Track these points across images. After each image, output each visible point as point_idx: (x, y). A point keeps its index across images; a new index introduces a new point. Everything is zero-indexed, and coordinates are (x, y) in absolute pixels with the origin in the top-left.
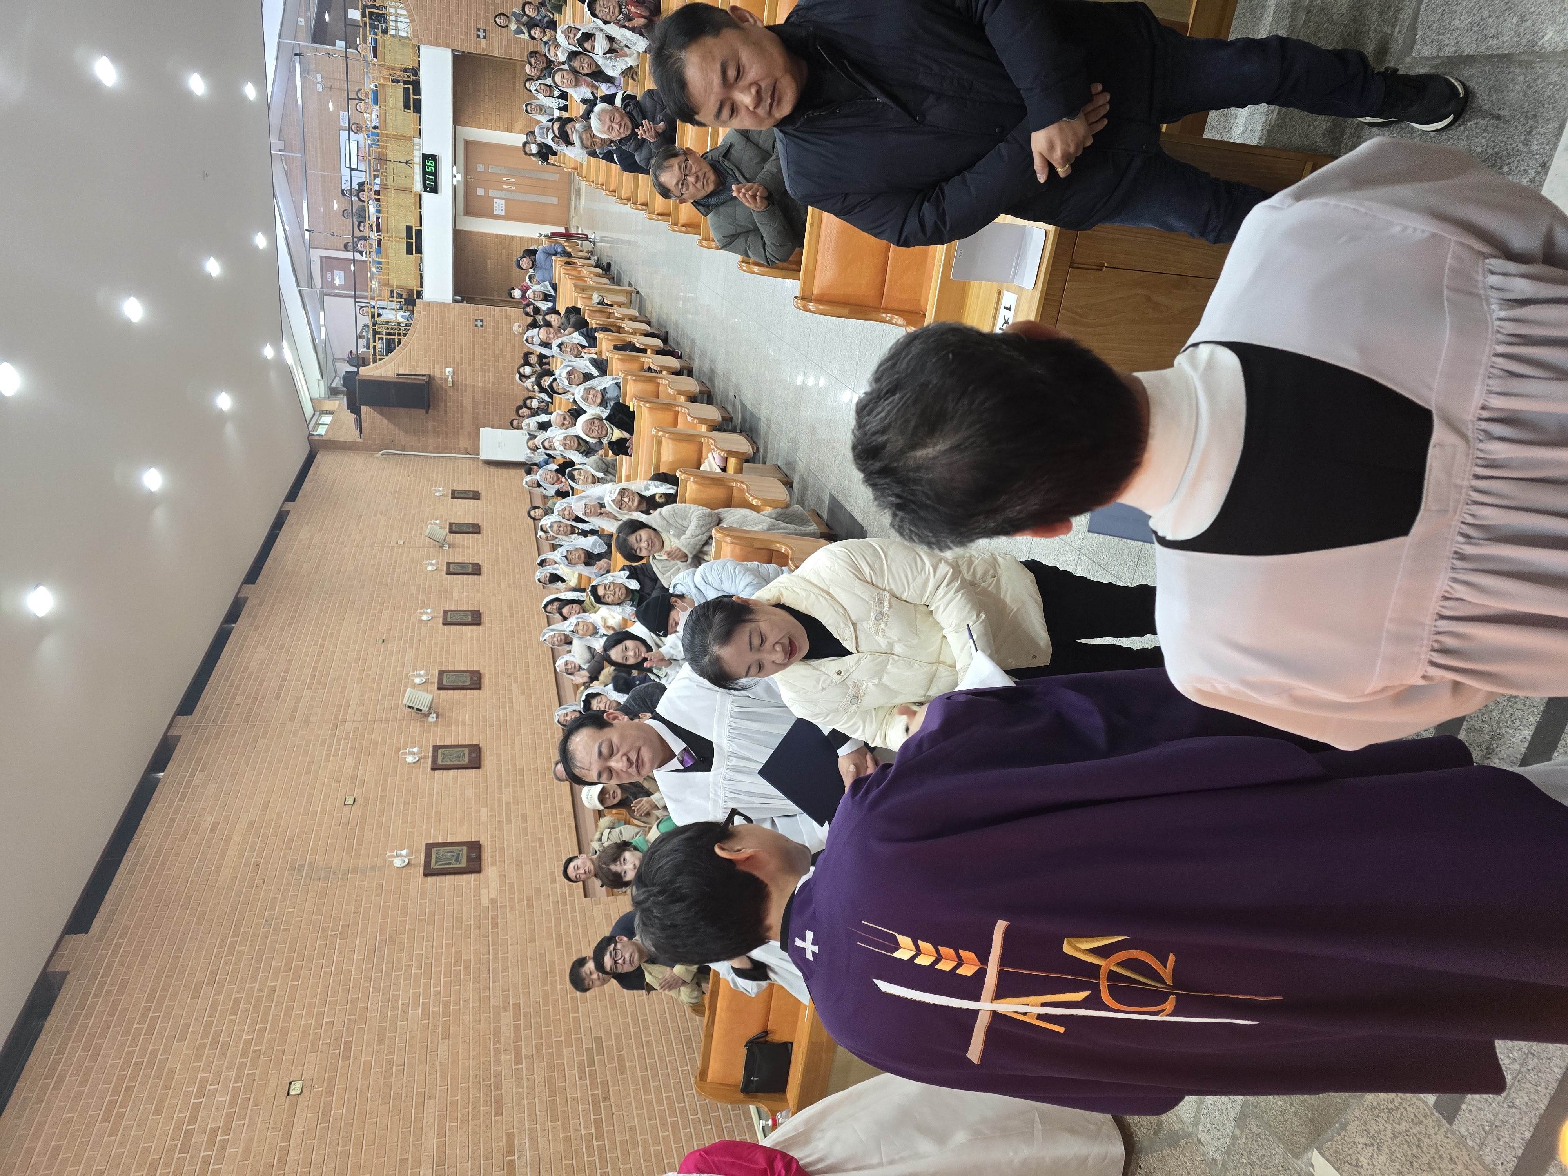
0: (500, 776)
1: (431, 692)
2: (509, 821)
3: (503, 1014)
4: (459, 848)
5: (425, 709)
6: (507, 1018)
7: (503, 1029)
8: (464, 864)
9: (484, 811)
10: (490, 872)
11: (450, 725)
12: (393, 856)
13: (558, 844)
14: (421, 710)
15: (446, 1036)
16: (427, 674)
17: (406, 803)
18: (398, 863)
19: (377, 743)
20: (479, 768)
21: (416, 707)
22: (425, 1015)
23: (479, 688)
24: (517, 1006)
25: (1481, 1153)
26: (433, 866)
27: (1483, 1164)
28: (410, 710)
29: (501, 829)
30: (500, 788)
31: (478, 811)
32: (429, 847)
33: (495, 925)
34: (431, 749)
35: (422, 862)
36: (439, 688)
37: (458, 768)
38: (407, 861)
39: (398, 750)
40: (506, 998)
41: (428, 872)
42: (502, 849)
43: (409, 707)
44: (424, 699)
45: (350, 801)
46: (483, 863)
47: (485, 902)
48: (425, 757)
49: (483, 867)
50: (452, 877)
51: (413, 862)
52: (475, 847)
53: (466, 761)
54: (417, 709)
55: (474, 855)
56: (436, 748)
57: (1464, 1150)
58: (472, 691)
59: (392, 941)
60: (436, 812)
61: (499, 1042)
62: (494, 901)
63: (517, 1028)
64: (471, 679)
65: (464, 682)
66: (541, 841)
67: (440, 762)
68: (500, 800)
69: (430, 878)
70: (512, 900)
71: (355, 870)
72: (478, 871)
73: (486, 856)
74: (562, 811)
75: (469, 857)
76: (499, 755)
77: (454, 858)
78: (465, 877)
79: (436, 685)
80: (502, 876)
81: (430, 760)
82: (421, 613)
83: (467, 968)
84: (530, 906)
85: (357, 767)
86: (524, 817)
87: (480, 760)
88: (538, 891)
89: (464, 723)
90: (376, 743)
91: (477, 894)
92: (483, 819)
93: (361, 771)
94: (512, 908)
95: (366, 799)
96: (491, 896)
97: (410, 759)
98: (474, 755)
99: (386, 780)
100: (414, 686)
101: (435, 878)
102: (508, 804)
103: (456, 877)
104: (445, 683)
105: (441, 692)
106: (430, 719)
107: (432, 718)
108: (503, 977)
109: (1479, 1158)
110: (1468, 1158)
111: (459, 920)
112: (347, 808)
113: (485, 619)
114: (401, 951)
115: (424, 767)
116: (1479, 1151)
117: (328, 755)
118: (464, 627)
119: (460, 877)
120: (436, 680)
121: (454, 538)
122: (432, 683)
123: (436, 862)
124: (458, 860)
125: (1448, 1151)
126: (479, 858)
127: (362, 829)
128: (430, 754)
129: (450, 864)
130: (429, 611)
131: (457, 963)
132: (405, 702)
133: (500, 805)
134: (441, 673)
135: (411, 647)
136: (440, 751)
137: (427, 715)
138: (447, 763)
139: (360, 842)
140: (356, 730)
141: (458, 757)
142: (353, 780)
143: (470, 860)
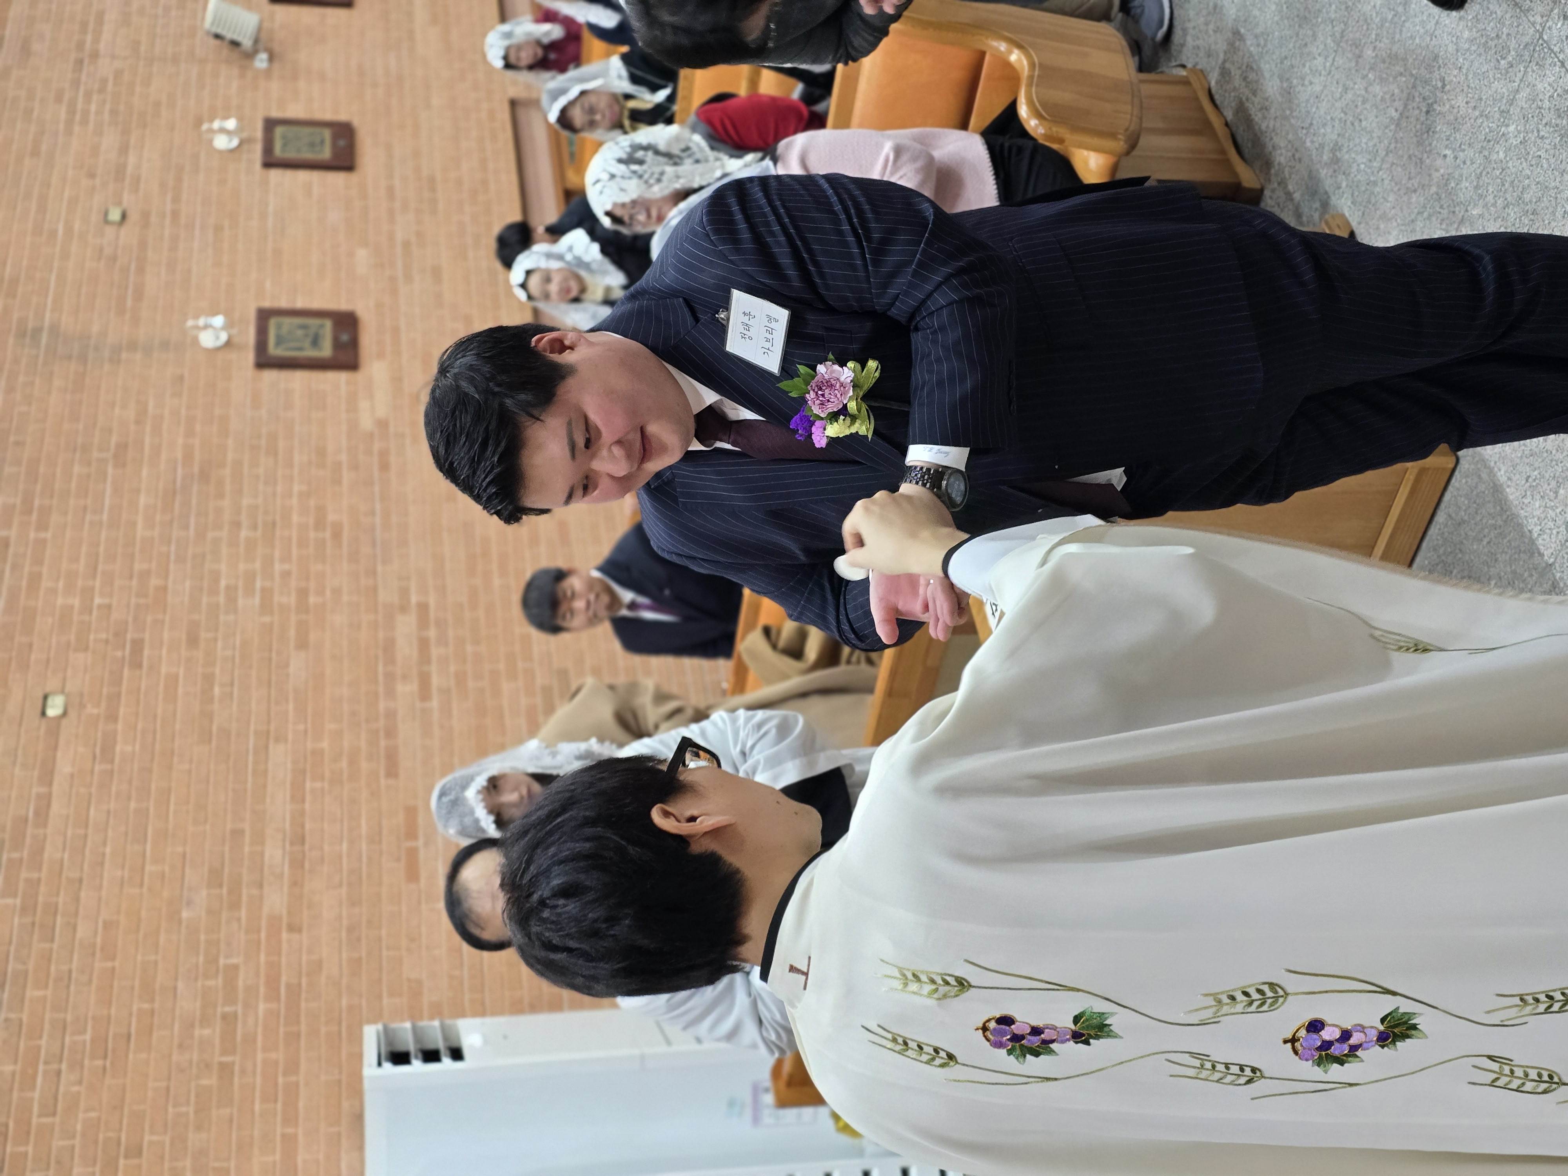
1: (257, 8)
2: (409, 278)
3: (399, 618)
4: (318, 321)
5: (247, 43)
6: (402, 624)
8: (326, 351)
10: (375, 369)
11: (295, 78)
12: (198, 327)
14: (238, 44)
17: (218, 229)
18: (207, 340)
20: (351, 169)
21: (229, 35)
22: (266, 607)
23: (350, 5)
24: (423, 607)
26: (270, 351)
28: (218, 42)
29: (395, 293)
31: (352, 254)
32: (264, 316)
33: (385, 467)
34: (260, 125)
35: (252, 341)
36: (273, 2)
37: (312, 168)
38: (224, 338)
39: (199, 122)
41: (263, 363)
42: (396, 330)
43: (217, 36)
44: (243, 20)
45: (115, 215)
46: (361, 353)
47: (366, 423)
48: (251, 140)
49: (361, 359)
50: (306, 373)
51: (236, 340)
52: (347, 323)
53: (331, 154)
54: (234, 42)
55: (345, 338)
56: (270, 124)
59: (204, 477)
62: (382, 425)
67: (277, 151)
68: (391, 237)
69: (266, 373)
71: (132, 346)
72: (354, 361)
73: (368, 340)
75: (335, 339)
76: (389, 147)
77: (309, 340)
78: (328, 374)
80: (397, 380)
81: (260, 146)
83: (337, 535)
85: (124, 149)
86: (436, 273)
87: (353, 155)
89: (322, 76)
90: (157, 104)
91: (353, 408)
92: (361, 269)
93: (132, 160)
94: (415, 439)
95: (146, 216)
96: (376, 411)
97: (222, 142)
98: (342, 143)
99: (179, 179)
101: (275, 372)
102: (407, 245)
103: (314, 374)
105: (277, 7)
106: (258, 64)
107: (261, 61)
108: (399, 556)
111: (321, 452)
112: (109, 230)
114: (220, 496)
115: (249, 161)
119: (321, 377)
123: (275, 346)
124: (316, 342)
126: (355, 343)
127: (141, 270)
128: (260, 136)
129: (300, 349)
131: (319, 526)
132: (207, 25)
133: (392, 247)
136: (278, 130)
137: (250, 55)
138: (291, 155)
139: (139, 295)
140: (118, 74)
141: (312, 145)
142: (120, 173)
143: (337, 345)
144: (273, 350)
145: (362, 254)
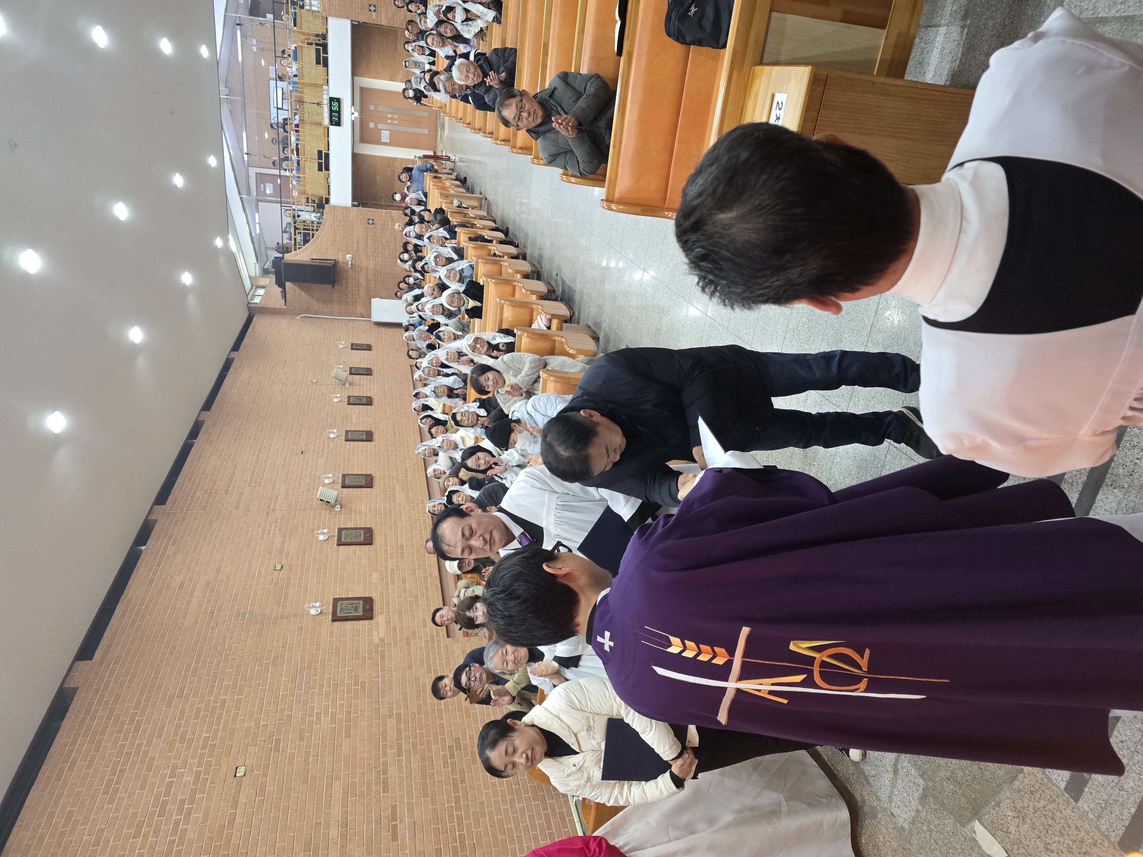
0: (386, 550)
1: (337, 489)
2: (393, 582)
3: (389, 720)
4: (357, 602)
5: (332, 502)
6: (391, 723)
7: (389, 731)
8: (360, 613)
9: (375, 575)
10: (380, 618)
11: (350, 513)
12: (310, 607)
13: (428, 599)
14: (329, 502)
15: (348, 736)
16: (334, 476)
17: (319, 569)
18: (313, 612)
19: (298, 526)
20: (371, 544)
21: (326, 500)
22: (333, 720)
23: (371, 487)
24: (399, 715)
25: (1098, 823)
26: (338, 614)
27: (1100, 831)
28: (322, 502)
29: (387, 588)
30: (386, 559)
31: (371, 575)
32: (336, 601)
33: (383, 657)
34: (337, 530)
35: (331, 611)
36: (343, 487)
37: (356, 545)
38: (320, 611)
39: (313, 531)
40: (391, 709)
41: (334, 619)
42: (388, 603)
43: (321, 500)
44: (331, 494)
45: (279, 567)
46: (374, 612)
47: (376, 640)
48: (333, 536)
49: (374, 615)
50: (352, 622)
51: (324, 611)
52: (368, 602)
53: (362, 539)
54: (327, 502)
55: (368, 607)
56: (340, 530)
57: (1086, 821)
58: (366, 489)
59: (309, 667)
60: (341, 576)
61: (386, 740)
62: (382, 640)
63: (399, 730)
64: (366, 480)
65: (360, 482)
66: (416, 597)
67: (343, 540)
68: (386, 568)
69: (336, 623)
70: (395, 639)
71: (282, 617)
72: (371, 618)
73: (377, 607)
74: (431, 575)
75: (364, 608)
76: (386, 535)
77: (353, 609)
78: (361, 622)
79: (340, 484)
80: (388, 622)
81: (336, 538)
82: (329, 432)
83: (363, 687)
84: (408, 643)
85: (283, 542)
86: (404, 580)
87: (372, 539)
88: (414, 633)
89: (361, 512)
91: (370, 635)
92: (375, 581)
93: (286, 546)
94: (395, 645)
95: (290, 566)
96: (380, 636)
97: (321, 538)
98: (367, 535)
99: (305, 551)
100: (324, 485)
101: (339, 623)
102: (392, 570)
103: (355, 622)
104: (346, 483)
105: (344, 489)
106: (336, 509)
107: (338, 508)
108: (389, 694)
109: (1097, 827)
110: (1089, 827)
111: (357, 653)
112: (276, 573)
113: (376, 437)
114: (316, 675)
115: (332, 544)
116: (1096, 822)
117: (263, 535)
118: (360, 443)
119: (358, 622)
120: (340, 481)
121: (353, 378)
122: (337, 483)
123: (341, 612)
124: (356, 610)
125: (1074, 822)
126: (371, 609)
127: (288, 587)
128: (336, 534)
129: (351, 613)
130: (335, 431)
131: (356, 683)
132: (318, 496)
133: (387, 571)
134: (344, 476)
135: (322, 457)
136: (343, 532)
137: (333, 507)
138: (348, 540)
139: (286, 596)
140: (283, 516)
141: (356, 536)
142: (281, 552)
143: (364, 610)
144: (339, 614)
145: (375, 576)
